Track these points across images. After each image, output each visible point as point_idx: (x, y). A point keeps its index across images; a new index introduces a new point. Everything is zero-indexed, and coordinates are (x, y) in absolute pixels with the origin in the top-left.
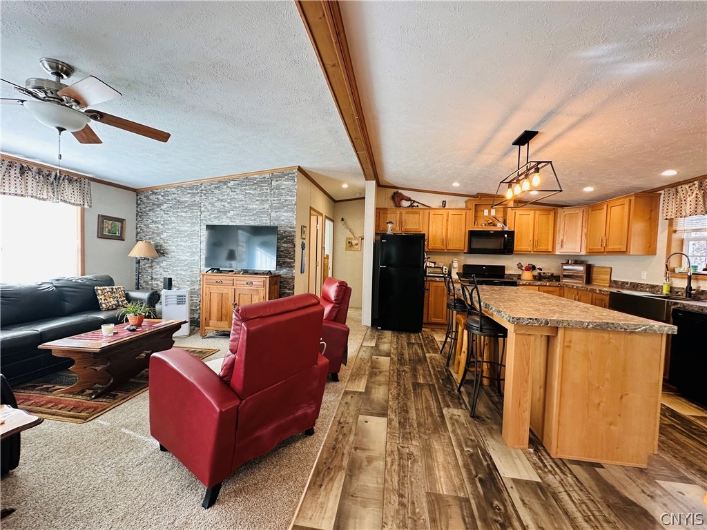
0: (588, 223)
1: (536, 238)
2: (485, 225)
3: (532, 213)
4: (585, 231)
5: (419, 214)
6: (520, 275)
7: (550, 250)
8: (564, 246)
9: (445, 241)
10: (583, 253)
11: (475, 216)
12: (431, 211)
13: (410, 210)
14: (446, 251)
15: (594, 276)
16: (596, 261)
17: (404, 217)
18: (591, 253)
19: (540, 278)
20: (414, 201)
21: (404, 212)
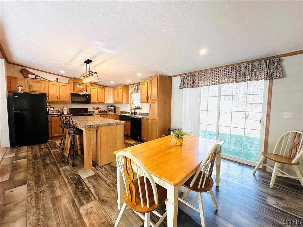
0: (113, 93)
1: (98, 98)
2: (78, 91)
3: (96, 88)
4: (113, 96)
7: (103, 102)
8: (108, 101)
9: (59, 98)
10: (113, 103)
12: (49, 82)
14: (59, 102)
15: (116, 110)
16: (117, 106)
17: (31, 84)
18: (115, 103)
19: (101, 112)
20: (38, 76)
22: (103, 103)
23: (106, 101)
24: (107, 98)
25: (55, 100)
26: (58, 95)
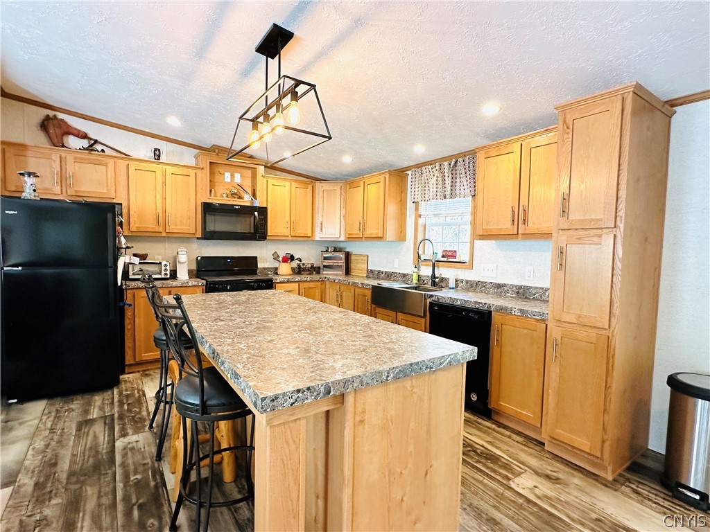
0: (346, 203)
1: (293, 218)
2: (227, 196)
3: (287, 184)
4: (343, 211)
5: (105, 165)
6: (276, 269)
7: (310, 235)
8: (324, 230)
10: (342, 238)
11: (210, 181)
12: (130, 163)
13: (86, 155)
14: (164, 235)
16: (354, 248)
18: (351, 238)
19: (299, 271)
20: (96, 142)
21: (70, 158)
22: (307, 239)
23: (317, 230)
24: (321, 220)
25: (151, 225)
26: (160, 210)
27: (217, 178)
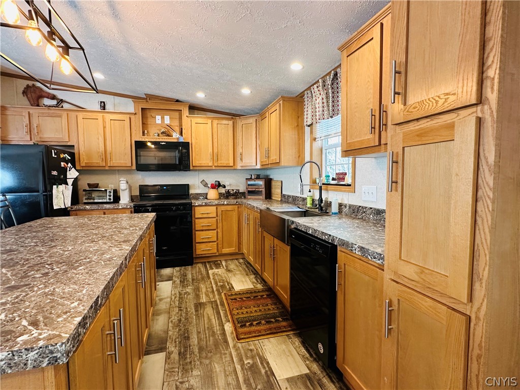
2: (158, 135)
3: (209, 121)
5: (60, 116)
6: (206, 194)
7: (232, 164)
8: (244, 159)
9: (104, 156)
10: (258, 167)
11: (143, 124)
13: (46, 110)
14: (106, 168)
15: (273, 190)
17: (36, 120)
18: (265, 166)
19: (228, 195)
20: (62, 101)
22: (229, 169)
23: (238, 159)
24: (240, 151)
27: (150, 121)
